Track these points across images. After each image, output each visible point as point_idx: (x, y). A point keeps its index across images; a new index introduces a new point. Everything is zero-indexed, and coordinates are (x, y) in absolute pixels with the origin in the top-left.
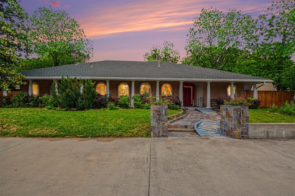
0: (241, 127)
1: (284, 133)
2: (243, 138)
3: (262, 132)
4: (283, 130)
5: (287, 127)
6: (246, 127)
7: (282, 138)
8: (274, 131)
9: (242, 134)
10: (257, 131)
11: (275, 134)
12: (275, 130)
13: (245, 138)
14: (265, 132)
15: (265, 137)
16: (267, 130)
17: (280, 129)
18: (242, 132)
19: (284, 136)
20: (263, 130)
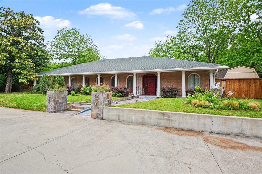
0: (97, 109)
1: (134, 118)
2: (97, 118)
3: (114, 115)
4: (133, 115)
5: (137, 113)
6: (100, 109)
7: (132, 122)
8: (124, 115)
9: (97, 115)
10: (110, 114)
11: (125, 118)
12: (126, 114)
13: (99, 118)
14: (116, 116)
15: (117, 120)
16: (118, 114)
17: (130, 114)
18: (97, 113)
19: (133, 121)
20: (115, 113)
